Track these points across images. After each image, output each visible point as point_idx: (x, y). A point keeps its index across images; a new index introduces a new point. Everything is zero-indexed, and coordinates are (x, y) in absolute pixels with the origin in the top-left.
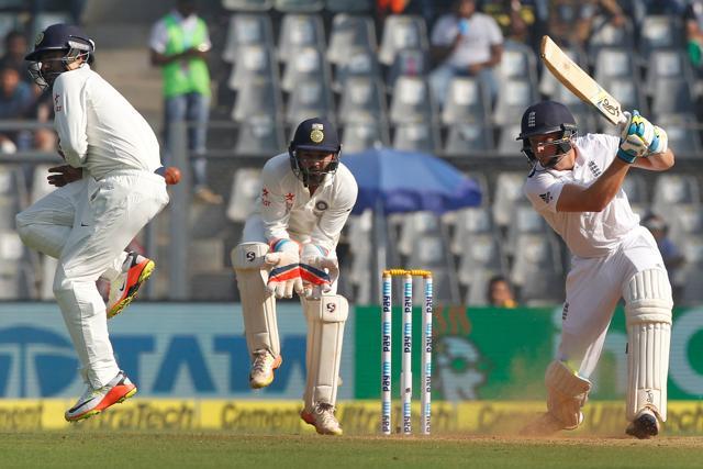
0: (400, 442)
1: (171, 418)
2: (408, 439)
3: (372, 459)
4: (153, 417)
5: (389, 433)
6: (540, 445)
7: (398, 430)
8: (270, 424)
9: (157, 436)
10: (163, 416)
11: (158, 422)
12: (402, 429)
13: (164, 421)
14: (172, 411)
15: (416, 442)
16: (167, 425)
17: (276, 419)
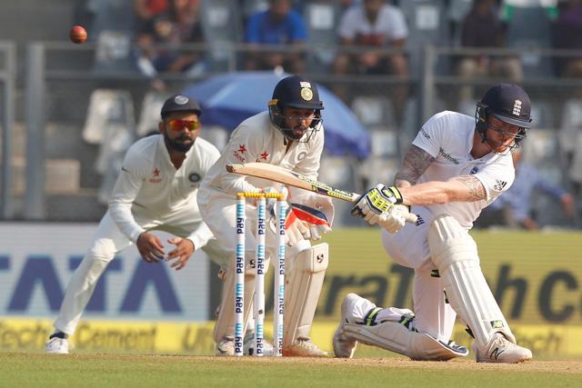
0: (252, 364)
1: (25, 337)
2: (260, 360)
3: (224, 379)
4: (8, 336)
5: (241, 354)
6: (392, 368)
7: (251, 352)
8: (124, 344)
9: (11, 355)
10: (16, 335)
11: (12, 341)
12: (255, 352)
13: (19, 341)
14: (27, 330)
15: (268, 364)
16: (21, 345)
17: (129, 339)
